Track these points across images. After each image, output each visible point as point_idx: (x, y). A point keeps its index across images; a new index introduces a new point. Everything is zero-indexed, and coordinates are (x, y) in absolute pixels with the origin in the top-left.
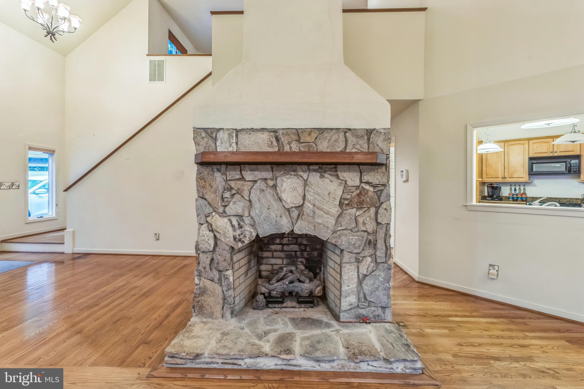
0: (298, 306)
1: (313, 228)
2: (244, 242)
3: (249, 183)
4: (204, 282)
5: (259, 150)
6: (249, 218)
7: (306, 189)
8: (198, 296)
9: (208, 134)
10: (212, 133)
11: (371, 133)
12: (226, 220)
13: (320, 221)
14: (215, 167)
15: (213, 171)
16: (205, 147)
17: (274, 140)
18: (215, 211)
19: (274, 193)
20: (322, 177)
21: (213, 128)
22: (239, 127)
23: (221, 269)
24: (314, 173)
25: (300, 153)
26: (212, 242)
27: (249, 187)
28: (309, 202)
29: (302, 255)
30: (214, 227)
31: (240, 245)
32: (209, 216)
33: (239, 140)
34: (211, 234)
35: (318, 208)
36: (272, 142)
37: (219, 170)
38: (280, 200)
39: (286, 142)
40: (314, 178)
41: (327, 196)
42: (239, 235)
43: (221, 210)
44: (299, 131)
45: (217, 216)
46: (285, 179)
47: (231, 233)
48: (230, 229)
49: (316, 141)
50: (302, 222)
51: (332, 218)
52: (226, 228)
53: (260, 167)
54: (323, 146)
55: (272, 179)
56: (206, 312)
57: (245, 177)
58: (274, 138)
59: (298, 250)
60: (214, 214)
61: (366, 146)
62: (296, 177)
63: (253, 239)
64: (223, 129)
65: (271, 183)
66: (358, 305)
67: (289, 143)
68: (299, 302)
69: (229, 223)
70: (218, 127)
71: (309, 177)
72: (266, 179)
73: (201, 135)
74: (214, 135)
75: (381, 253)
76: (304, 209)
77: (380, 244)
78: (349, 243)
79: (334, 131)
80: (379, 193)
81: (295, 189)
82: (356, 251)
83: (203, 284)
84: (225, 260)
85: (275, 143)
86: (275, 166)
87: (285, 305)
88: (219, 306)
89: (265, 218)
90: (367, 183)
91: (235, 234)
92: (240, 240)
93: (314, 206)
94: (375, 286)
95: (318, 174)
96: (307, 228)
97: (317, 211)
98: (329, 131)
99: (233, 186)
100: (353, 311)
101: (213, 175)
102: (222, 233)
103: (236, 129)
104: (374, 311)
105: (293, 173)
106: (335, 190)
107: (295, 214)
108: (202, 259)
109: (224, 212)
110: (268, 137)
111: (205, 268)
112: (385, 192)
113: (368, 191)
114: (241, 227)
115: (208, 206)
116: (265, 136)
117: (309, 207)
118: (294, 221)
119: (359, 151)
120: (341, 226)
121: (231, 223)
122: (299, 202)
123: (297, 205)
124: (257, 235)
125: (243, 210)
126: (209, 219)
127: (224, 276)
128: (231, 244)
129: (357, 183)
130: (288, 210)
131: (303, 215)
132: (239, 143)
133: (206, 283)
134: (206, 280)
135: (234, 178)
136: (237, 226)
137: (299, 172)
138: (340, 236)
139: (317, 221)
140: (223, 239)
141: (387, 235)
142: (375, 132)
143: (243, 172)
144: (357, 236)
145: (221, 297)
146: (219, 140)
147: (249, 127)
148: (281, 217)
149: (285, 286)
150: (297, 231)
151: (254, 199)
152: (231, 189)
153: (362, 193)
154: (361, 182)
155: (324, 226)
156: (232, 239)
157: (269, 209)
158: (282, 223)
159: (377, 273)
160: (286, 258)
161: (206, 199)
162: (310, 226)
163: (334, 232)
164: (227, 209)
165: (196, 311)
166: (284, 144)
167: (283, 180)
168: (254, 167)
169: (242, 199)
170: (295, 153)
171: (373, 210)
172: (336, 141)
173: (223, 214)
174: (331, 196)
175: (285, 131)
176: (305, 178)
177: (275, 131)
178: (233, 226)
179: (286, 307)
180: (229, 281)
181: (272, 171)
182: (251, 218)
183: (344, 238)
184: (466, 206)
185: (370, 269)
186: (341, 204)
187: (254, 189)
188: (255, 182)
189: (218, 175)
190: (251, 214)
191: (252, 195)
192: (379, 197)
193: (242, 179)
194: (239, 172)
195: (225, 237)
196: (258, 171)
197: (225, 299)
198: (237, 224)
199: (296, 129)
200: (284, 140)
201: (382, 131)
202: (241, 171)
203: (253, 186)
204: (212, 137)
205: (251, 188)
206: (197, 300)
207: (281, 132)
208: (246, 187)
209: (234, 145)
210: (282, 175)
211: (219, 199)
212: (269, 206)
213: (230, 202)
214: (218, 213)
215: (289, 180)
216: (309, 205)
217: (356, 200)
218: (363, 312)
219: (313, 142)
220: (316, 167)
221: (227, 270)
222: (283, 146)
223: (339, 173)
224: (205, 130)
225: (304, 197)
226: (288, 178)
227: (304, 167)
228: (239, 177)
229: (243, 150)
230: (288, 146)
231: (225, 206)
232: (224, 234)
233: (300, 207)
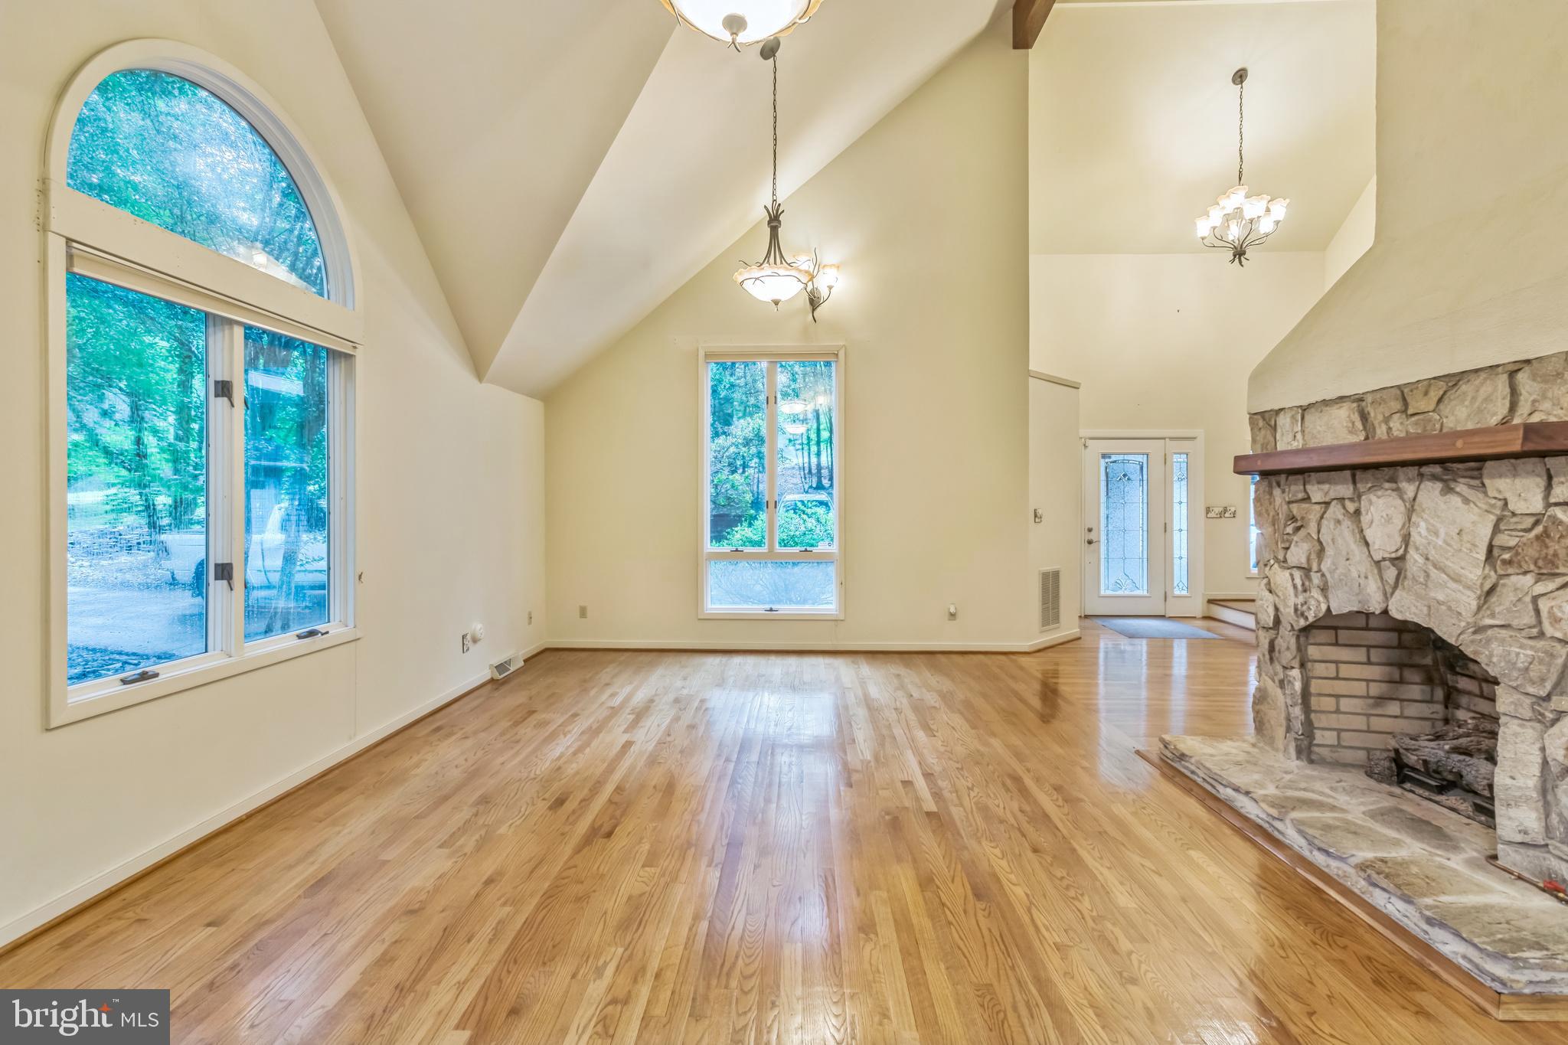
0: (1469, 813)
1: (1425, 609)
2: (1306, 618)
3: (1317, 507)
5: (1336, 442)
6: (1319, 574)
7: (1413, 520)
9: (1266, 422)
10: (1270, 419)
12: (1287, 573)
13: (1441, 597)
14: (1273, 479)
15: (1270, 486)
16: (1262, 445)
17: (1356, 417)
18: (1275, 557)
19: (1355, 527)
20: (1448, 490)
21: (1271, 410)
22: (1305, 403)
23: (1284, 664)
24: (1431, 484)
25: (1409, 439)
26: (1272, 612)
27: (1318, 515)
28: (1417, 549)
30: (1273, 585)
31: (1302, 622)
32: (1268, 565)
33: (1305, 425)
34: (1271, 598)
35: (1435, 566)
36: (1353, 423)
37: (1279, 485)
38: (1366, 542)
39: (1380, 417)
40: (1430, 493)
41: (1456, 537)
42: (1302, 605)
43: (1281, 557)
44: (1406, 391)
45: (1276, 566)
46: (1375, 498)
47: (1292, 600)
48: (1292, 592)
49: (1441, 406)
50: (1404, 594)
51: (1469, 593)
52: (1287, 590)
53: (1333, 475)
54: (1459, 416)
55: (1351, 500)
56: (1265, 734)
57: (1310, 495)
58: (1357, 415)
60: (1273, 562)
62: (1394, 494)
63: (1321, 615)
64: (1283, 409)
65: (1351, 507)
66: (1546, 844)
67: (1387, 420)
68: (1476, 808)
69: (1291, 581)
70: (1276, 407)
71: (1420, 493)
72: (1344, 499)
73: (1257, 424)
74: (1273, 423)
76: (1407, 565)
78: (1512, 665)
79: (1482, 375)
81: (1390, 520)
82: (1532, 690)
83: (1263, 684)
84: (1288, 649)
85: (1359, 425)
86: (1359, 474)
88: (1282, 729)
89: (1342, 577)
91: (1297, 601)
92: (1302, 614)
93: (1427, 559)
95: (1439, 485)
96: (1413, 609)
97: (1434, 572)
98: (1472, 376)
99: (1295, 513)
100: (1530, 852)
101: (1271, 494)
102: (1282, 598)
103: (1300, 407)
105: (1387, 485)
106: (1476, 524)
107: (1391, 573)
108: (1261, 639)
109: (1285, 561)
110: (1347, 413)
114: (1305, 590)
115: (1268, 548)
116: (1344, 412)
117: (1416, 561)
118: (1389, 590)
120: (1492, 616)
121: (1293, 580)
122: (1398, 548)
123: (1393, 555)
124: (1329, 610)
125: (1308, 560)
126: (1268, 571)
127: (1286, 677)
128: (1293, 620)
129: (1537, 505)
130: (1378, 563)
131: (1405, 578)
132: (1306, 432)
133: (1267, 684)
134: (1266, 679)
135: (1295, 498)
136: (1300, 587)
137: (1402, 481)
138: (1489, 641)
139: (1432, 594)
140: (1284, 611)
143: (1308, 487)
144: (1534, 648)
145: (1283, 715)
146: (1280, 431)
147: (1319, 399)
148: (1366, 577)
149: (1441, 753)
150: (1394, 613)
151: (1325, 538)
152: (1293, 519)
153: (1552, 533)
154: (1549, 502)
155: (1449, 608)
156: (1292, 610)
157: (1348, 559)
158: (1368, 590)
162: (1419, 604)
163: (1476, 629)
164: (1289, 555)
166: (1376, 423)
167: (1371, 503)
168: (1325, 475)
169: (1309, 538)
172: (1488, 398)
173: (1283, 563)
174: (1465, 538)
175: (1378, 396)
176: (1412, 495)
177: (1359, 399)
178: (1295, 587)
180: (1294, 689)
181: (1354, 482)
182: (1323, 575)
183: (1497, 648)
186: (1491, 560)
187: (1326, 520)
188: (1327, 504)
189: (1277, 492)
190: (1322, 567)
191: (1323, 531)
193: (1307, 499)
194: (1302, 487)
195: (1286, 606)
196: (1330, 483)
197: (1290, 720)
198: (1301, 583)
199: (1398, 387)
200: (1376, 415)
202: (1304, 485)
203: (1325, 512)
204: (1270, 426)
205: (1322, 517)
207: (1369, 399)
208: (1311, 517)
209: (1299, 436)
210: (1371, 490)
211: (1279, 536)
212: (1348, 554)
213: (1292, 542)
214: (1278, 561)
215: (1381, 501)
216: (1417, 557)
217: (1532, 552)
219: (1434, 411)
220: (1437, 469)
221: (1293, 668)
222: (1374, 428)
223: (1487, 482)
224: (1262, 414)
225: (1406, 539)
226: (1379, 497)
227: (1412, 471)
228: (1301, 496)
229: (1311, 444)
230: (1384, 427)
231: (1287, 549)
232: (1284, 600)
233: (1399, 561)
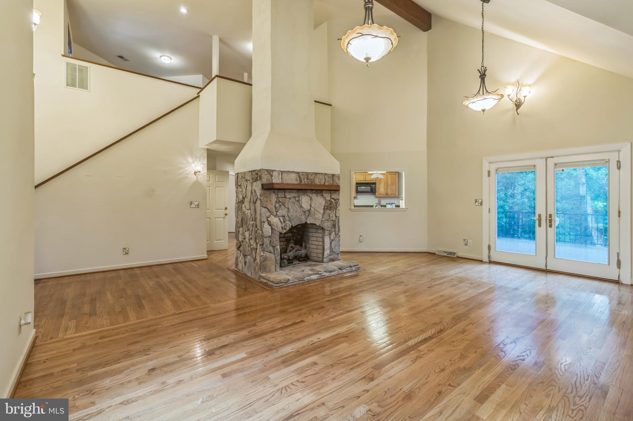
0: (300, 263)
2: (286, 229)
3: (288, 199)
4: (266, 254)
5: (292, 183)
6: (288, 217)
7: (311, 201)
8: (263, 262)
9: (268, 173)
10: (270, 172)
11: (333, 176)
12: (277, 219)
13: (317, 217)
14: (272, 191)
15: (271, 193)
16: (267, 180)
17: (298, 177)
18: (272, 214)
19: (299, 204)
23: (275, 245)
24: (314, 194)
25: (308, 184)
26: (270, 231)
28: (313, 208)
29: (293, 238)
30: (272, 223)
31: (285, 231)
32: (269, 217)
33: (283, 176)
34: (270, 227)
37: (274, 193)
38: (301, 207)
40: (314, 196)
41: (319, 205)
42: (284, 226)
43: (275, 214)
45: (273, 217)
46: (303, 197)
47: (280, 225)
48: (280, 223)
50: (310, 218)
51: (321, 215)
52: (277, 223)
53: (292, 191)
54: (317, 182)
55: (298, 197)
56: (267, 270)
57: (286, 196)
59: (291, 236)
60: (272, 216)
61: (332, 182)
62: (307, 196)
63: (290, 227)
64: (275, 170)
65: (297, 199)
66: (330, 254)
67: (304, 179)
68: (299, 261)
69: (279, 220)
70: (273, 170)
72: (295, 197)
73: (265, 173)
75: (337, 230)
76: (311, 211)
77: (337, 226)
78: (327, 226)
79: (321, 174)
80: (336, 203)
81: (307, 202)
82: (329, 229)
83: (266, 255)
84: (276, 240)
85: (298, 179)
86: (299, 191)
87: (294, 263)
88: (274, 265)
89: (295, 216)
90: (333, 199)
91: (282, 226)
92: (285, 229)
93: (315, 209)
94: (336, 244)
95: (316, 195)
97: (316, 212)
98: (319, 174)
99: (281, 201)
100: (328, 257)
101: (271, 195)
102: (276, 226)
103: (281, 171)
104: (335, 256)
105: (306, 194)
106: (322, 202)
107: (307, 214)
108: (265, 241)
109: (277, 215)
110: (295, 176)
111: (267, 246)
112: (338, 203)
113: (333, 202)
114: (284, 222)
115: (268, 212)
116: (294, 175)
118: (307, 217)
119: (330, 184)
120: (324, 219)
121: (280, 220)
122: (309, 208)
124: (292, 226)
125: (285, 213)
126: (269, 219)
127: (276, 248)
128: (280, 231)
129: (329, 199)
130: (305, 212)
131: (310, 214)
132: (283, 178)
133: (267, 255)
134: (267, 253)
135: (281, 197)
137: (308, 193)
138: (324, 223)
139: (315, 216)
140: (276, 229)
141: (339, 222)
142: (335, 176)
143: (286, 194)
144: (330, 222)
145: (274, 260)
146: (274, 176)
147: (288, 170)
148: (302, 215)
149: (294, 253)
150: (308, 222)
151: (290, 207)
152: (279, 202)
153: (331, 203)
154: (331, 198)
155: (318, 219)
156: (281, 228)
157: (296, 212)
158: (302, 218)
159: (336, 239)
160: (285, 241)
161: (267, 208)
162: (313, 219)
163: (322, 221)
164: (278, 213)
165: (261, 271)
166: (302, 179)
167: (302, 198)
168: (290, 191)
169: (285, 207)
170: (305, 185)
171: (335, 210)
172: (322, 179)
173: (276, 216)
174: (321, 205)
175: (302, 173)
176: (311, 196)
177: (298, 173)
178: (281, 222)
179: (295, 264)
180: (279, 251)
181: (298, 193)
182: (289, 217)
183: (325, 224)
184: (351, 209)
185: (334, 237)
186: (324, 209)
187: (290, 202)
188: (290, 198)
189: (273, 195)
190: (289, 215)
191: (289, 205)
192: (336, 204)
193: (285, 197)
194: (284, 194)
195: (277, 228)
196: (292, 193)
197: (276, 261)
198: (283, 220)
199: (307, 173)
200: (302, 177)
201: (337, 175)
202: (284, 193)
203: (290, 200)
204: (270, 174)
205: (289, 202)
206: (262, 264)
207: (301, 173)
208: (286, 201)
209: (280, 179)
210: (301, 196)
211: (274, 208)
212: (296, 210)
213: (279, 209)
214: (273, 215)
215: (305, 198)
217: (329, 206)
218: (331, 257)
219: (313, 179)
220: (315, 191)
221: (277, 245)
223: (323, 194)
224: (267, 170)
225: (311, 205)
226: (304, 197)
227: (310, 191)
228: (283, 196)
229: (285, 182)
230: (303, 181)
231: (277, 212)
232: (277, 226)
233: (309, 210)
